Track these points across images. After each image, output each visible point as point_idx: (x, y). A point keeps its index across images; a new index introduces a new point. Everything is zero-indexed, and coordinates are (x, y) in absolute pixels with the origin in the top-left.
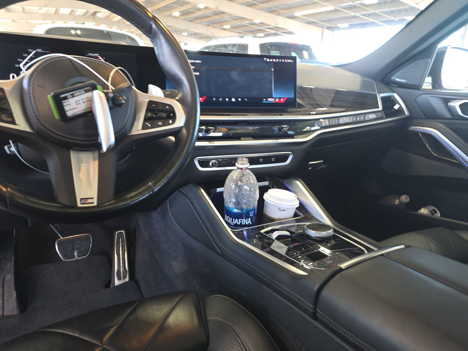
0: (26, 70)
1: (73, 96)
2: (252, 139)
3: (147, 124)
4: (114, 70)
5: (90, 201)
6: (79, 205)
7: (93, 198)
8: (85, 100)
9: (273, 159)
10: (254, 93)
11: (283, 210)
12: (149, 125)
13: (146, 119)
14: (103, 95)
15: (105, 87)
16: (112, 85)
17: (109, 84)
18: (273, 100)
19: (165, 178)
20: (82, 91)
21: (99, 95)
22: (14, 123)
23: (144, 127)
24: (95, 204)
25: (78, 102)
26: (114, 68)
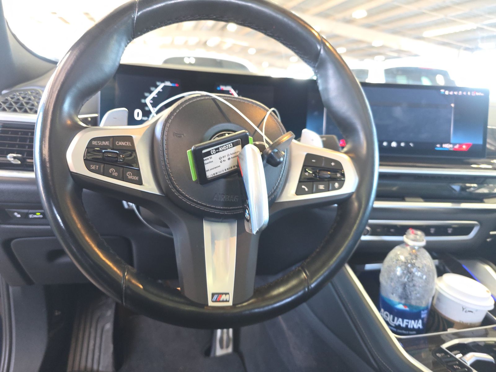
0: (158, 112)
1: (217, 150)
2: (421, 200)
3: (303, 187)
4: (268, 113)
5: (224, 297)
6: (210, 303)
7: (228, 294)
8: (230, 156)
9: (450, 231)
10: (424, 136)
11: (469, 311)
12: (306, 190)
13: (302, 181)
14: (257, 150)
15: (257, 137)
16: (265, 134)
17: (263, 134)
18: (451, 146)
19: (326, 269)
20: (230, 144)
21: (253, 150)
22: (140, 183)
23: (299, 192)
24: (230, 303)
25: (222, 159)
26: (267, 111)
